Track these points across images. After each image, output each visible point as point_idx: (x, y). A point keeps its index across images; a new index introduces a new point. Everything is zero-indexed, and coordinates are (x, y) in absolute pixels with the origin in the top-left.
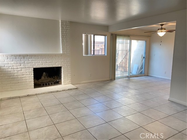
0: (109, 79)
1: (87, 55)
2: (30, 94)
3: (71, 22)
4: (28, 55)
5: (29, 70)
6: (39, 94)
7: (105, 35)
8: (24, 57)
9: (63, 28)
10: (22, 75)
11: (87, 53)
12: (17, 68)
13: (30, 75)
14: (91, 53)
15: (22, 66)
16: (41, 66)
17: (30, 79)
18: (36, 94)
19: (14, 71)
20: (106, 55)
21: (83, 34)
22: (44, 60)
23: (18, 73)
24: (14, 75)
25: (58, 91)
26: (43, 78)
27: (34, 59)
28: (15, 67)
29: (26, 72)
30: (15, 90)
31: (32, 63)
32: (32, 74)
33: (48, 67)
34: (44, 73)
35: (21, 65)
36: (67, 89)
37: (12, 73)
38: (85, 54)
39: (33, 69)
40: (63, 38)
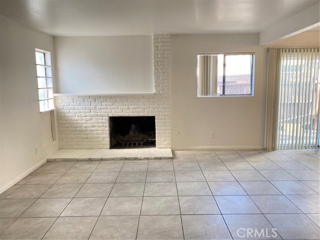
0: (259, 147)
1: (207, 95)
2: (92, 157)
3: (174, 36)
4: (100, 96)
5: (102, 120)
6: (105, 160)
7: (252, 54)
8: (95, 99)
9: (156, 49)
10: (93, 127)
11: (206, 90)
12: (86, 116)
13: (103, 127)
14: (216, 92)
15: (92, 113)
16: (120, 114)
17: (103, 134)
18: (102, 160)
19: (82, 120)
20: (253, 95)
21: (198, 56)
22: (126, 105)
23: (87, 123)
24: (81, 127)
25: (136, 159)
26: (131, 133)
27: (109, 103)
28: (83, 114)
29: (98, 123)
30: (83, 148)
31: (107, 109)
32: (106, 127)
33: (131, 115)
34: (133, 126)
35: (91, 111)
36: (153, 157)
37: (79, 123)
38: (202, 94)
39: (107, 118)
40: (157, 65)
